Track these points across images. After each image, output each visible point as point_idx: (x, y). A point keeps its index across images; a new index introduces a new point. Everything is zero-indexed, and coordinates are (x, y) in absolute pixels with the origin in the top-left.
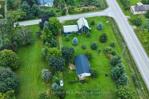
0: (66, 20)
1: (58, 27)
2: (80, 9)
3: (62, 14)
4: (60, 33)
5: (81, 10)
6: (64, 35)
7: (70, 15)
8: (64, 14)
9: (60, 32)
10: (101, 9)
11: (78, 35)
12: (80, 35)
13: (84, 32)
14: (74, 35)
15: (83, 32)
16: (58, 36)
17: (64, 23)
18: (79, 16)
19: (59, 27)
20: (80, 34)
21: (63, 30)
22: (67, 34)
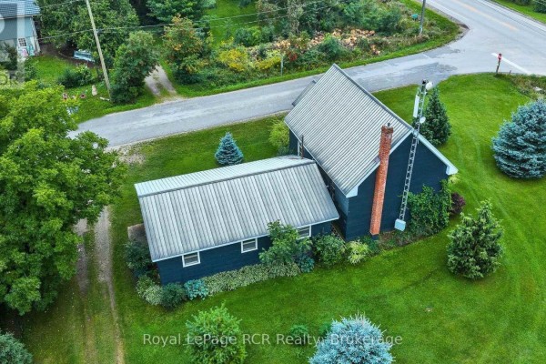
0: (163, 133)
1: (42, 193)
2: (262, 55)
3: (116, 92)
4: (104, 277)
5: (275, 55)
6: (153, 294)
7: (189, 96)
8: (131, 93)
9: (105, 263)
10: (419, 42)
11: (343, 262)
12: (355, 258)
13: (400, 224)
14: (280, 270)
15: (388, 224)
16: (73, 328)
17: (138, 159)
18: (272, 96)
19: (60, 184)
20: (358, 249)
21: (142, 232)
22: (195, 273)
